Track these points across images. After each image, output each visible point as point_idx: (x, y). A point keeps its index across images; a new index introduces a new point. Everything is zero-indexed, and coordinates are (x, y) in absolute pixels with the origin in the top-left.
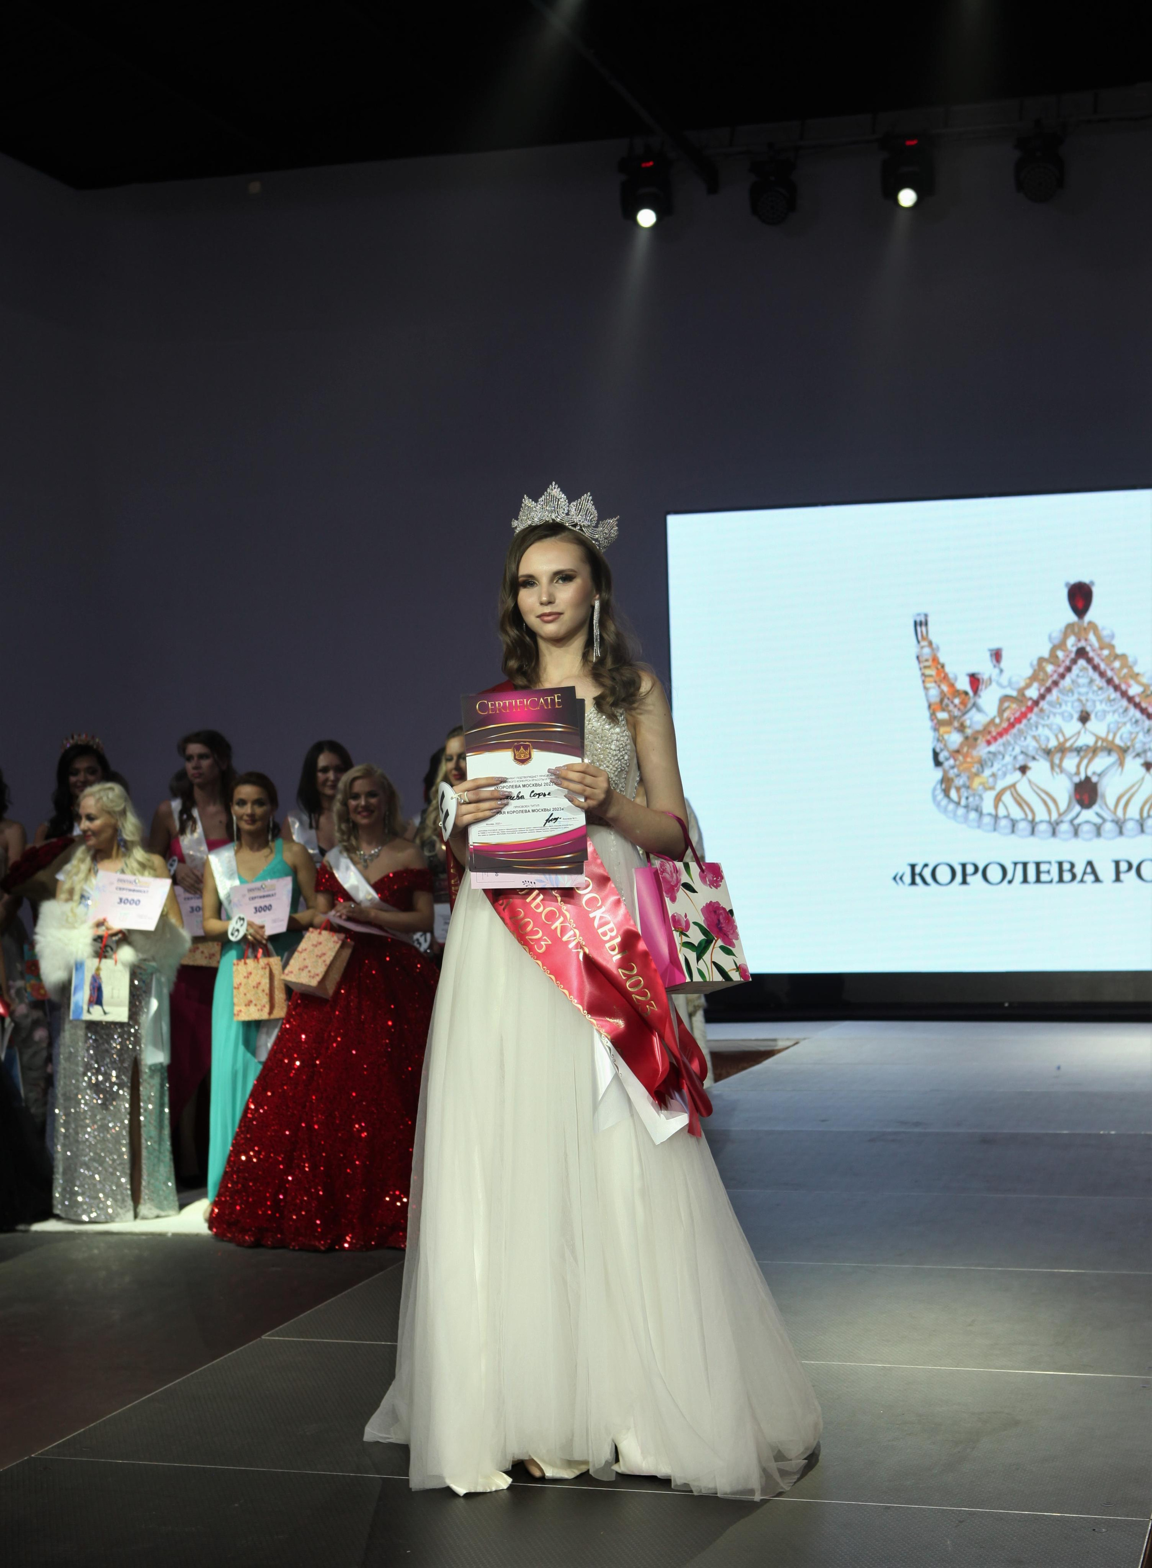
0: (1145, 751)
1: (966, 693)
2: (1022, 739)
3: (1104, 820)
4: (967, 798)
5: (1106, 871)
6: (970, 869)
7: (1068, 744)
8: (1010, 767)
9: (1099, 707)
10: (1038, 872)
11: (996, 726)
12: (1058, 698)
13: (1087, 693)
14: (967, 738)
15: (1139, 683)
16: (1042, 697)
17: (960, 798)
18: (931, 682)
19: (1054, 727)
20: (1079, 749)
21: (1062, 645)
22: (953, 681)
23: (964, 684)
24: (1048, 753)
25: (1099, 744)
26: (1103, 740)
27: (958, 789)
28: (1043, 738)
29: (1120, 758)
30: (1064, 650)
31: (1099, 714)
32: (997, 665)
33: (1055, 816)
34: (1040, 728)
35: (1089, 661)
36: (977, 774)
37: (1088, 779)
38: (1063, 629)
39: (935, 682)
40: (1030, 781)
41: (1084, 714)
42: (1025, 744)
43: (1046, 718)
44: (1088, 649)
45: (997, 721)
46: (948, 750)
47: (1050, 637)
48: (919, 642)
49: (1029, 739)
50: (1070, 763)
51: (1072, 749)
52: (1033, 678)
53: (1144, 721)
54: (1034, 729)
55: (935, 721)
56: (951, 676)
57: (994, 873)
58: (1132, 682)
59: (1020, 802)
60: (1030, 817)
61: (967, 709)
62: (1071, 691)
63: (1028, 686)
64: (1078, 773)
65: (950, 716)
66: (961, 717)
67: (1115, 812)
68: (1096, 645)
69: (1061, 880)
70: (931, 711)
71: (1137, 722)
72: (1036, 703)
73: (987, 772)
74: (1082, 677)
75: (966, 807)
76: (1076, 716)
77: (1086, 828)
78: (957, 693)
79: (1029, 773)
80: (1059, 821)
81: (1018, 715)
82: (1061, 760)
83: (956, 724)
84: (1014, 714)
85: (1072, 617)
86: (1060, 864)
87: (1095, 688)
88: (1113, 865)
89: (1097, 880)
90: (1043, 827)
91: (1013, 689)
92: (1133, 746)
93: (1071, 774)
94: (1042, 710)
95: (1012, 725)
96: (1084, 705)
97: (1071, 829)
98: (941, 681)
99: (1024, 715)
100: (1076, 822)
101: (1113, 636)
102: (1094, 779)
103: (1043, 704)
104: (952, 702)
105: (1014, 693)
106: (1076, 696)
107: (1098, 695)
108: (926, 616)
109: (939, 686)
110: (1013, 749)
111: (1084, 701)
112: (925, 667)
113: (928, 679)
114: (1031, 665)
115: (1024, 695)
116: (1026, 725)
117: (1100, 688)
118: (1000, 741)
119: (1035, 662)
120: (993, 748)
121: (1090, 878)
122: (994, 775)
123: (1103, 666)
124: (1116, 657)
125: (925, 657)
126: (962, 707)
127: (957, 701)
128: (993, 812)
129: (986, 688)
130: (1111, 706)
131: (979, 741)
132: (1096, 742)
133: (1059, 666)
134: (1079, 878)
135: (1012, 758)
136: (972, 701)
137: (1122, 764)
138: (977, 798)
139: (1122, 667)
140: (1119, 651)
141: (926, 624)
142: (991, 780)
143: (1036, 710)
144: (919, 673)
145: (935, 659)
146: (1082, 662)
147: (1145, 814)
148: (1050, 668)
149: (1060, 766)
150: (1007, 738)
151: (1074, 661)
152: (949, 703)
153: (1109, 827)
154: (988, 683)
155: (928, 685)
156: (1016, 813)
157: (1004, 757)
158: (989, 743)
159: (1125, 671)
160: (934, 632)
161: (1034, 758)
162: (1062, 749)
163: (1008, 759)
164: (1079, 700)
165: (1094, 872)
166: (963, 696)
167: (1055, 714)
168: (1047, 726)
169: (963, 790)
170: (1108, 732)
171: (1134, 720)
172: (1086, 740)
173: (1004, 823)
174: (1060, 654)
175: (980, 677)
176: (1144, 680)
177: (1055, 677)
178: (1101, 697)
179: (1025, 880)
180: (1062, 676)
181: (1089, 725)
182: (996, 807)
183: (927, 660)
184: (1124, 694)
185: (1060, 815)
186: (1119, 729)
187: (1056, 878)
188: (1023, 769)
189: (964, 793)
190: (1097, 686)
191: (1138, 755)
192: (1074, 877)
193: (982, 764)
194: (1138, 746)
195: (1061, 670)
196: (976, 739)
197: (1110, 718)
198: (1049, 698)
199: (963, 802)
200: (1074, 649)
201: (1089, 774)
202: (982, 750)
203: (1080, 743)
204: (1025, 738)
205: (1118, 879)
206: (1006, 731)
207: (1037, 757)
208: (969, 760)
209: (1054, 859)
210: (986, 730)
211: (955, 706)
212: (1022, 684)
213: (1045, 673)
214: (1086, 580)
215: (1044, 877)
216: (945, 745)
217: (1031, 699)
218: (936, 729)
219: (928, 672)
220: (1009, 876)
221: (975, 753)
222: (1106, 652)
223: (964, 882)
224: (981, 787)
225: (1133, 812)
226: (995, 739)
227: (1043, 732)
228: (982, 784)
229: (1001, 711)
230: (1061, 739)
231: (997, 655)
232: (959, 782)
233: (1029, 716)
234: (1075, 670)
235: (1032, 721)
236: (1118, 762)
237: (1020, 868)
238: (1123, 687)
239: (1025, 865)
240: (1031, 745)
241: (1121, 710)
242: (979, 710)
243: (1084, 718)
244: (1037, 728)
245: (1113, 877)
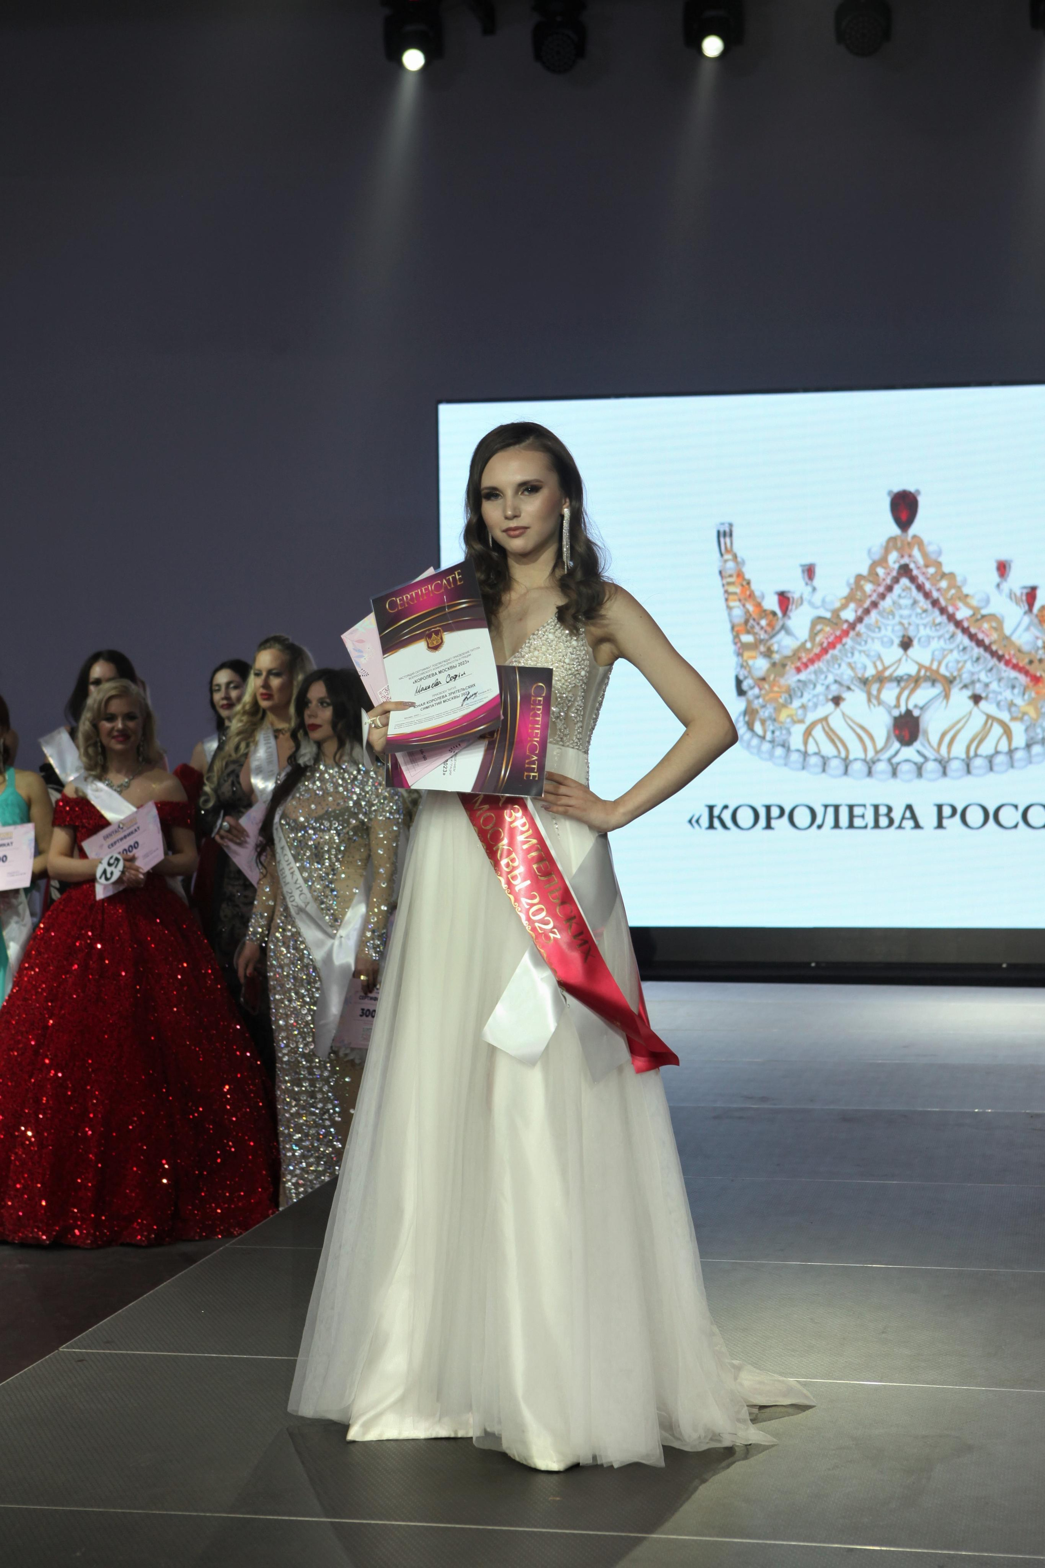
0: (973, 683)
1: (774, 614)
2: (836, 666)
3: (926, 759)
4: (773, 732)
5: (928, 817)
6: (775, 812)
7: (887, 673)
8: (822, 698)
9: (923, 632)
10: (851, 816)
11: (808, 651)
12: (877, 621)
13: (910, 616)
14: (774, 665)
15: (968, 605)
16: (860, 620)
17: (765, 732)
18: (735, 600)
19: (872, 653)
20: (899, 679)
21: (882, 561)
22: (759, 600)
23: (771, 603)
24: (865, 682)
25: (922, 673)
26: (928, 669)
27: (763, 722)
28: (859, 666)
29: (945, 690)
30: (885, 568)
31: (923, 640)
32: (809, 582)
33: (871, 754)
34: (856, 654)
35: (913, 579)
36: (784, 706)
37: (909, 712)
38: (884, 544)
39: (740, 600)
40: (844, 714)
41: (906, 640)
42: (838, 672)
43: (863, 643)
44: (912, 566)
45: (809, 645)
46: (753, 678)
47: (869, 551)
48: (722, 555)
49: (844, 666)
50: (889, 694)
51: (891, 679)
52: (849, 599)
53: (972, 649)
54: (849, 655)
55: (739, 645)
56: (757, 593)
57: (802, 817)
58: (960, 604)
59: (832, 736)
60: (843, 754)
61: (775, 632)
62: (892, 613)
63: (844, 607)
64: (897, 706)
65: (755, 639)
66: (767, 640)
67: (938, 751)
68: (921, 562)
69: (877, 825)
70: (735, 633)
71: (965, 649)
72: (852, 626)
73: (796, 703)
74: (905, 597)
75: (772, 742)
76: (897, 641)
77: (905, 767)
78: (764, 613)
79: (843, 705)
80: (876, 758)
81: (831, 639)
82: (879, 691)
83: (762, 648)
84: (827, 638)
85: (895, 530)
86: (876, 808)
87: (919, 611)
88: (935, 810)
89: (917, 826)
90: (858, 767)
91: (827, 610)
92: (960, 676)
93: (889, 706)
94: (859, 635)
95: (825, 651)
96: (906, 629)
97: (889, 769)
98: (746, 600)
99: (839, 639)
100: (895, 761)
101: (940, 553)
102: (916, 713)
103: (860, 627)
104: (758, 624)
105: (828, 615)
106: (897, 619)
107: (922, 618)
108: (731, 525)
109: (744, 606)
110: (826, 677)
111: (906, 625)
112: (729, 584)
113: (731, 597)
114: (848, 584)
115: (838, 616)
116: (840, 651)
117: (925, 611)
118: (811, 668)
119: (852, 581)
120: (803, 676)
121: (908, 824)
122: (803, 707)
123: (928, 586)
124: (944, 575)
125: (729, 572)
126: (769, 629)
127: (763, 622)
128: (802, 748)
129: (796, 608)
130: (937, 630)
131: (788, 668)
132: (919, 671)
133: (879, 585)
134: (897, 823)
135: (824, 687)
136: (780, 623)
137: (947, 696)
138: (784, 732)
139: (949, 588)
140: (946, 569)
141: (731, 535)
142: (800, 712)
143: (852, 634)
144: (721, 591)
145: (740, 575)
146: (905, 581)
147: (972, 753)
148: (868, 587)
149: (878, 697)
150: (817, 665)
151: (896, 580)
152: (755, 624)
153: (931, 766)
154: (799, 602)
155: (732, 604)
156: (828, 749)
157: (815, 686)
158: (798, 670)
159: (953, 591)
160: (739, 545)
161: (849, 688)
162: (881, 679)
163: (820, 689)
164: (901, 624)
165: (914, 817)
166: (771, 617)
167: (873, 639)
168: (864, 652)
169: (768, 723)
170: (932, 661)
171: (961, 647)
172: (908, 668)
173: (814, 760)
174: (881, 571)
175: (790, 595)
176: (974, 602)
177: (874, 597)
178: (925, 621)
179: (837, 825)
180: (883, 596)
181: (911, 651)
182: (806, 743)
183: (731, 576)
184: (951, 618)
185: (877, 752)
186: (944, 657)
187: (871, 823)
188: (837, 701)
189: (770, 726)
190: (921, 608)
191: (965, 686)
192: (891, 822)
193: (791, 694)
194: (966, 678)
195: (881, 589)
196: (784, 666)
197: (935, 644)
198: (867, 620)
199: (769, 736)
200: (896, 566)
201: (911, 707)
202: (791, 678)
203: (900, 672)
204: (840, 665)
205: (940, 825)
206: (818, 657)
207: (853, 687)
208: (776, 689)
209: (869, 801)
210: (796, 654)
211: (762, 628)
212: (837, 605)
213: (863, 591)
214: (911, 488)
215: (858, 822)
216: (750, 672)
217: (846, 621)
218: (739, 654)
219: (732, 589)
220: (819, 821)
221: (782, 681)
222: (931, 570)
223: (768, 826)
224: (789, 720)
225: (959, 750)
226: (806, 666)
227: (860, 659)
228: (790, 716)
229: (813, 635)
230: (880, 668)
231: (809, 571)
232: (765, 713)
233: (844, 640)
234: (897, 589)
235: (847, 647)
236: (943, 694)
237: (831, 810)
238: (951, 610)
239: (837, 808)
240: (846, 674)
241: (947, 636)
242: (788, 632)
243: (906, 644)
244: (853, 654)
245: (935, 822)
